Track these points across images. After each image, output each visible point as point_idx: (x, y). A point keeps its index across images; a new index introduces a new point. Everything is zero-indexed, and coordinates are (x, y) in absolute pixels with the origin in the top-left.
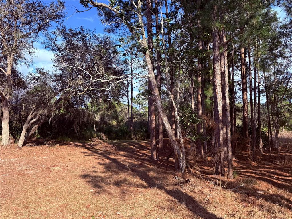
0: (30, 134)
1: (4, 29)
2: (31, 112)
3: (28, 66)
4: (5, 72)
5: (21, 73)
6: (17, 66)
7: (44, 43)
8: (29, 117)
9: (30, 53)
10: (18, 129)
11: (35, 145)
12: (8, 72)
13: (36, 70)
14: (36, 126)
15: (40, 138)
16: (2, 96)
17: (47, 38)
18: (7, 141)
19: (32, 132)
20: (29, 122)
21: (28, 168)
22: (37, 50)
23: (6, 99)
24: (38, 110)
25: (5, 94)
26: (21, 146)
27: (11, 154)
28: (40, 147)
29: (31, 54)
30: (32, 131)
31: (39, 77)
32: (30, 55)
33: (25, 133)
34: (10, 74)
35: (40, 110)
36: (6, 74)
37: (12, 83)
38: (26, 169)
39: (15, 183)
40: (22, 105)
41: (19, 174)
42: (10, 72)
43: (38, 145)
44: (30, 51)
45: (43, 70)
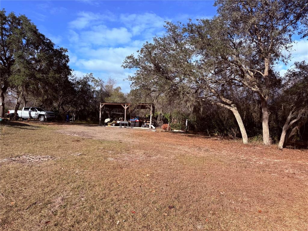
0: (290, 136)
1: (260, 32)
2: (291, 112)
3: (287, 63)
4: (262, 74)
5: (277, 72)
6: (274, 65)
7: (301, 32)
8: (289, 117)
9: (286, 48)
10: (275, 129)
11: (296, 148)
12: (266, 73)
13: (295, 65)
14: (297, 127)
15: (299, 141)
16: (261, 97)
17: (305, 25)
18: (268, 141)
19: (292, 134)
20: (289, 123)
21: (296, 172)
22: (295, 43)
23: (265, 100)
24: (299, 110)
25: (264, 95)
26: (282, 147)
27: (273, 155)
28: (303, 151)
29: (288, 49)
30: (292, 132)
31: (299, 73)
32: (287, 51)
33: (285, 134)
34: (268, 75)
35: (302, 109)
36: (264, 75)
37: (269, 83)
38: (294, 173)
39: (288, 186)
40: (281, 105)
41: (289, 177)
42: (267, 73)
43: (299, 149)
44: (287, 46)
45: (304, 63)
